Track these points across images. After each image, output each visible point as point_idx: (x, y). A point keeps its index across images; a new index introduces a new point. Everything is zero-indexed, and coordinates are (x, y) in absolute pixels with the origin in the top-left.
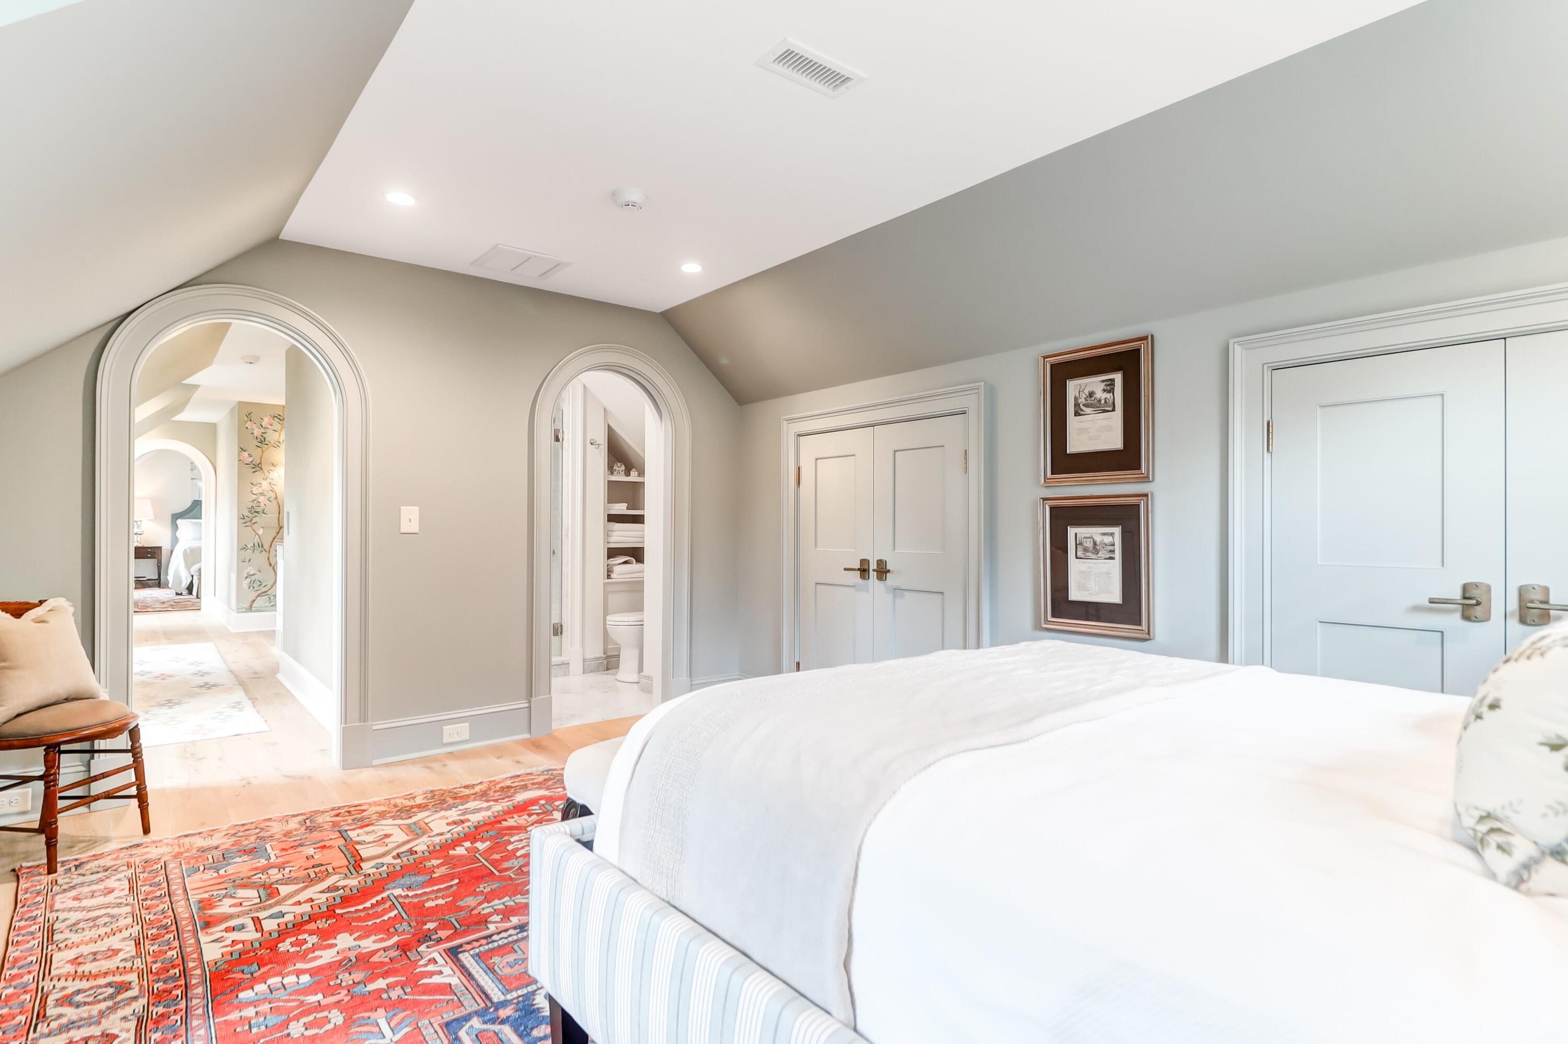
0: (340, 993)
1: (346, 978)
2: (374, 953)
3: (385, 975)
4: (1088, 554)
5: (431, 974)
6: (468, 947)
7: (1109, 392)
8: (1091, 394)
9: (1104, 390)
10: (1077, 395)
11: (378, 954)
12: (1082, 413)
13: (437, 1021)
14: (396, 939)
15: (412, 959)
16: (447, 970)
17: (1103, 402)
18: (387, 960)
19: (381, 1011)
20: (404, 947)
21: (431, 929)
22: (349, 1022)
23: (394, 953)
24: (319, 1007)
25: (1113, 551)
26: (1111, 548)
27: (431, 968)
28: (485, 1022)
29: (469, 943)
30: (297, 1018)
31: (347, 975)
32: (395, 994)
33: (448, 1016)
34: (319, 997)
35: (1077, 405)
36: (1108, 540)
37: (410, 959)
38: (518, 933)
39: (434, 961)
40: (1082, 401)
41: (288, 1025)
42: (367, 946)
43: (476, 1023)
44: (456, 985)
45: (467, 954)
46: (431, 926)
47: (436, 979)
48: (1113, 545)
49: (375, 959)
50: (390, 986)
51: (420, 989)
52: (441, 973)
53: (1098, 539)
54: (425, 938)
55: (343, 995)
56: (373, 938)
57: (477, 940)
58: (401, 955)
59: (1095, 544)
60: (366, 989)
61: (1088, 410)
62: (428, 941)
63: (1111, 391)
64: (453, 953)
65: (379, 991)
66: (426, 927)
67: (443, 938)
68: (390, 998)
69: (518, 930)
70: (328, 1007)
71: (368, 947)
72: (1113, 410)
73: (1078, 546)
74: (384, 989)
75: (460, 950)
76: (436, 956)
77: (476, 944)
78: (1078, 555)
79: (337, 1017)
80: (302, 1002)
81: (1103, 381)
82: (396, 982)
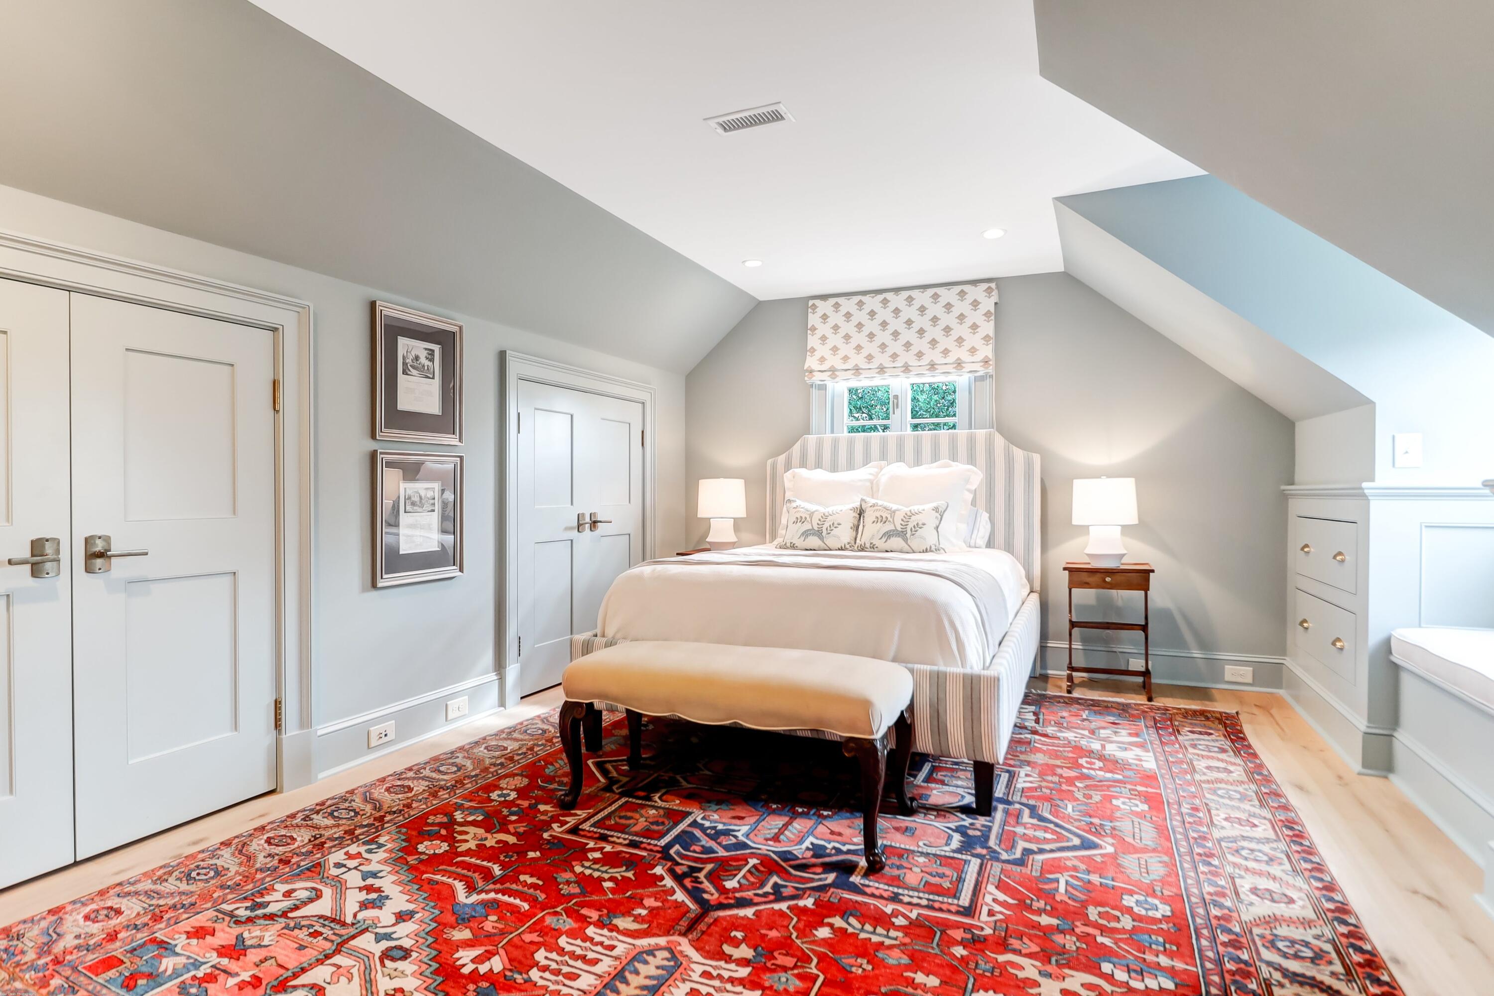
0: (1082, 932)
1: (1070, 943)
2: (1030, 956)
3: (1037, 926)
4: (415, 508)
5: (1003, 904)
6: (953, 908)
7: (430, 360)
8: (417, 358)
9: (427, 358)
10: (405, 354)
11: (1028, 951)
12: (409, 373)
13: (1026, 871)
14: (1001, 958)
15: (1005, 925)
16: (988, 899)
17: (426, 368)
18: (1025, 940)
19: (1058, 898)
20: (1002, 945)
21: (962, 947)
22: (1084, 904)
23: (1015, 943)
24: (1103, 930)
25: (434, 504)
26: (432, 501)
27: (997, 908)
28: (999, 853)
29: (949, 911)
30: (1123, 931)
31: (1067, 947)
32: (1040, 904)
33: (1018, 869)
34: (1100, 939)
35: (405, 364)
36: (430, 494)
37: (1007, 926)
38: (903, 895)
39: (991, 913)
40: (409, 361)
41: (1132, 929)
42: (1032, 967)
43: (1004, 856)
44: (993, 884)
45: (961, 903)
46: (959, 951)
47: (1002, 897)
48: (434, 499)
49: (1035, 948)
50: (1039, 912)
51: (1019, 897)
52: (994, 900)
53: (423, 493)
54: (977, 943)
55: (1080, 929)
56: (1021, 975)
57: (941, 910)
58: (1011, 936)
59: (421, 497)
60: (1059, 922)
61: (414, 372)
62: (979, 936)
63: (432, 360)
64: (970, 911)
65: (1049, 914)
66: (965, 953)
67: (962, 930)
68: (1046, 904)
69: (901, 897)
70: (1096, 925)
71: (1033, 965)
72: (433, 378)
73: (407, 501)
74: (1045, 914)
75: (962, 909)
76: (984, 917)
77: (944, 907)
78: (407, 509)
79: (1093, 913)
80: (1116, 943)
81: (426, 349)
82: (1033, 914)
